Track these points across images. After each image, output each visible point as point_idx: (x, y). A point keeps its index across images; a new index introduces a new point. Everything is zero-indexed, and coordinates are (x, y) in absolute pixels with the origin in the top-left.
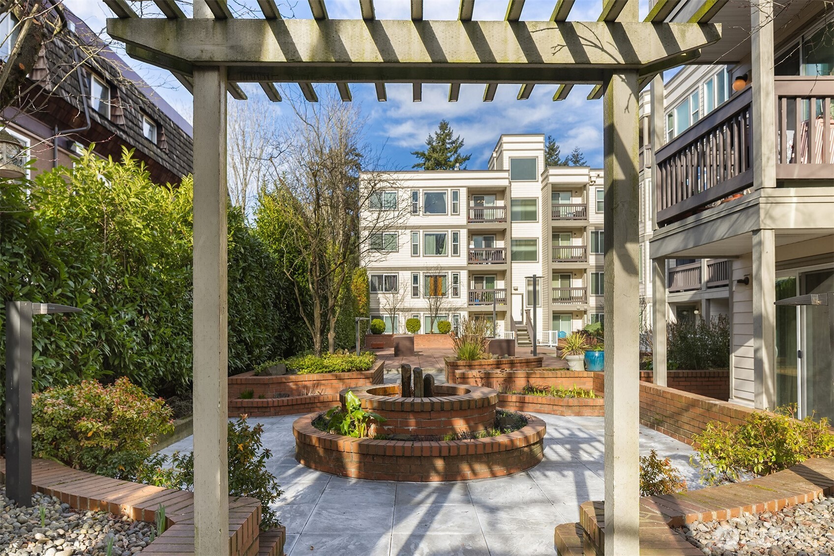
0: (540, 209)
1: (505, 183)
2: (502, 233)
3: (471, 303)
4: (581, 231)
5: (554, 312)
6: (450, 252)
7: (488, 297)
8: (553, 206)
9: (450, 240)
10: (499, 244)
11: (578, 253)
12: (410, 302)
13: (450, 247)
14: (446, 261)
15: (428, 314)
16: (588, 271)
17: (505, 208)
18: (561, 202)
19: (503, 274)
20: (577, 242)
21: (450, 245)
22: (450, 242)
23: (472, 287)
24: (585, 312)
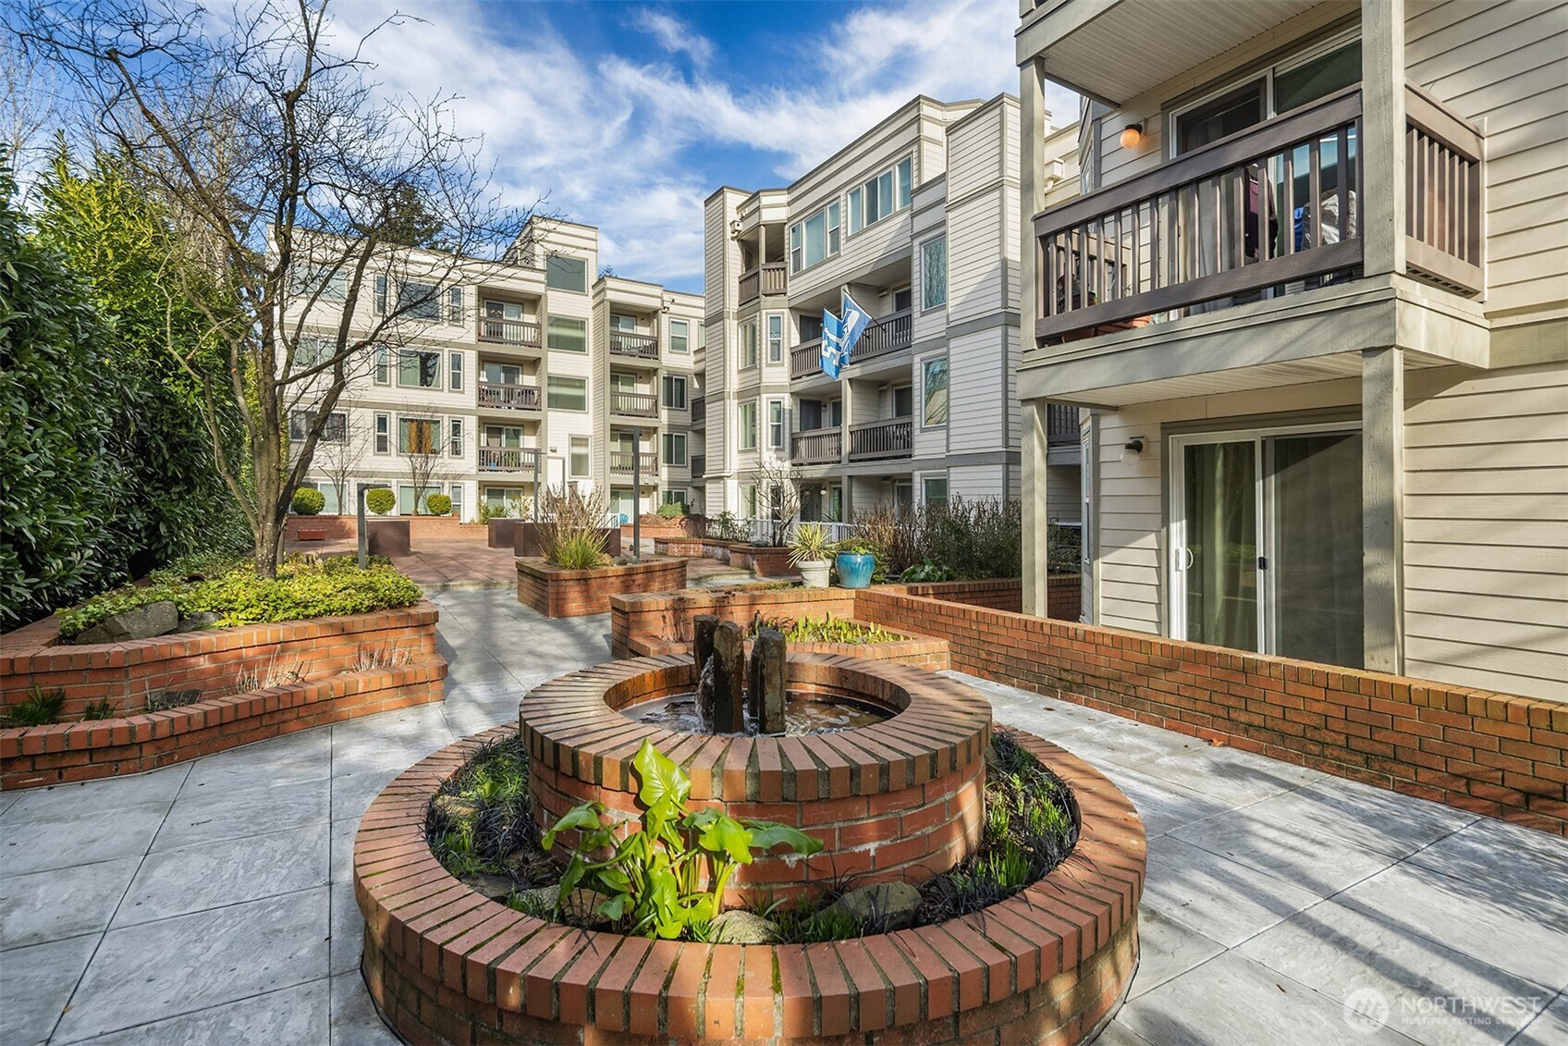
0: (590, 335)
1: (538, 289)
2: (534, 364)
3: (482, 468)
4: (649, 374)
5: (613, 487)
6: (446, 384)
7: (511, 460)
8: (613, 334)
9: (446, 365)
10: (527, 380)
11: (645, 405)
12: (372, 462)
13: (446, 376)
14: (439, 397)
15: (409, 482)
16: (659, 430)
17: (538, 326)
18: (621, 330)
19: (534, 426)
20: (643, 388)
21: (446, 372)
22: (446, 368)
23: (483, 443)
24: (655, 488)
